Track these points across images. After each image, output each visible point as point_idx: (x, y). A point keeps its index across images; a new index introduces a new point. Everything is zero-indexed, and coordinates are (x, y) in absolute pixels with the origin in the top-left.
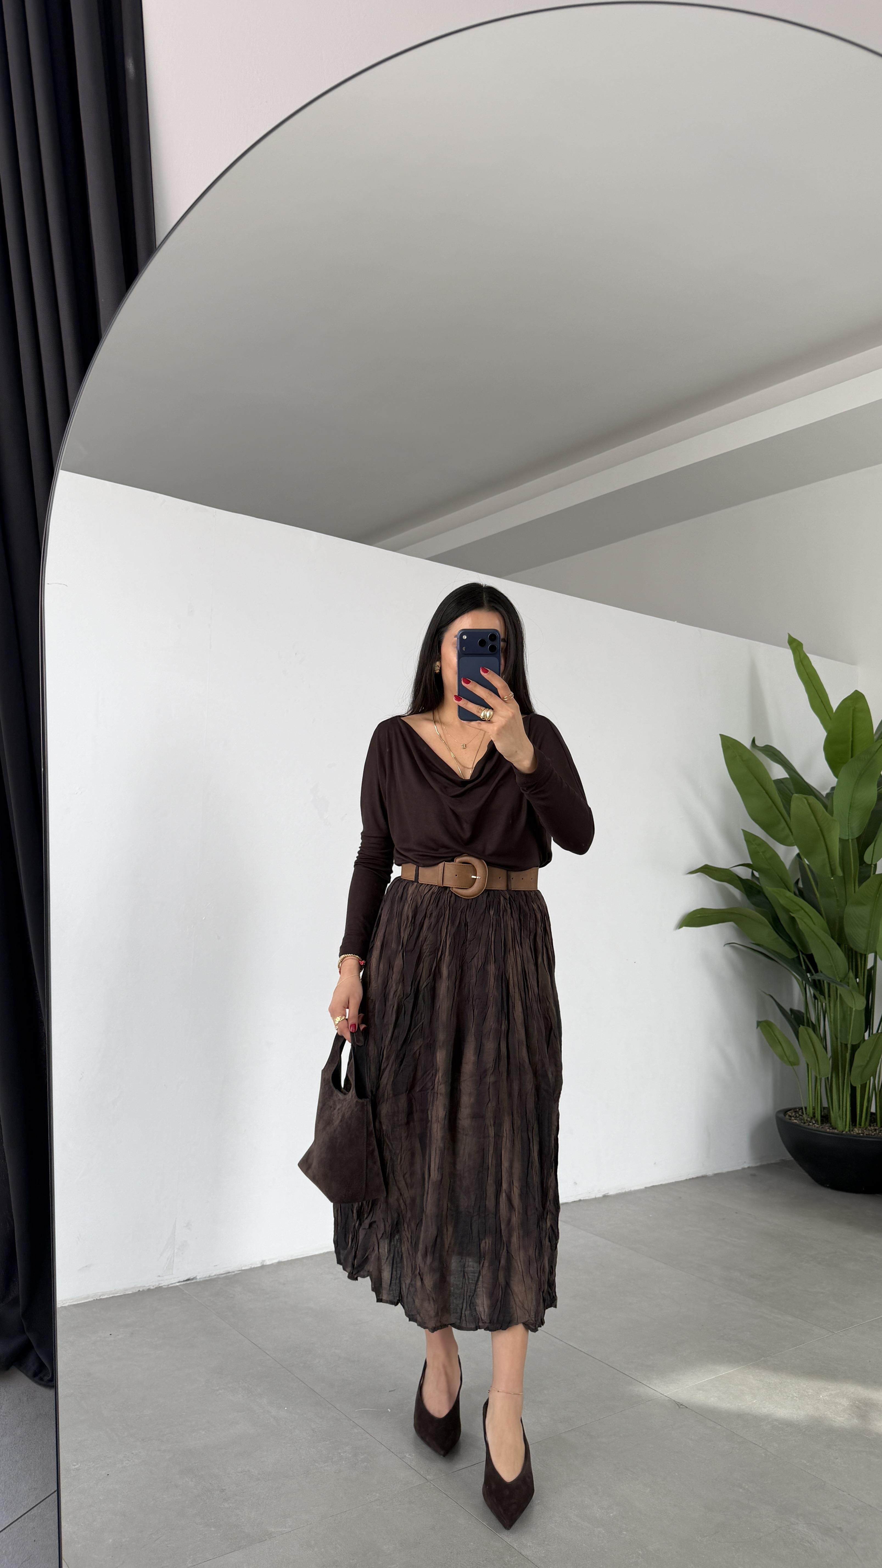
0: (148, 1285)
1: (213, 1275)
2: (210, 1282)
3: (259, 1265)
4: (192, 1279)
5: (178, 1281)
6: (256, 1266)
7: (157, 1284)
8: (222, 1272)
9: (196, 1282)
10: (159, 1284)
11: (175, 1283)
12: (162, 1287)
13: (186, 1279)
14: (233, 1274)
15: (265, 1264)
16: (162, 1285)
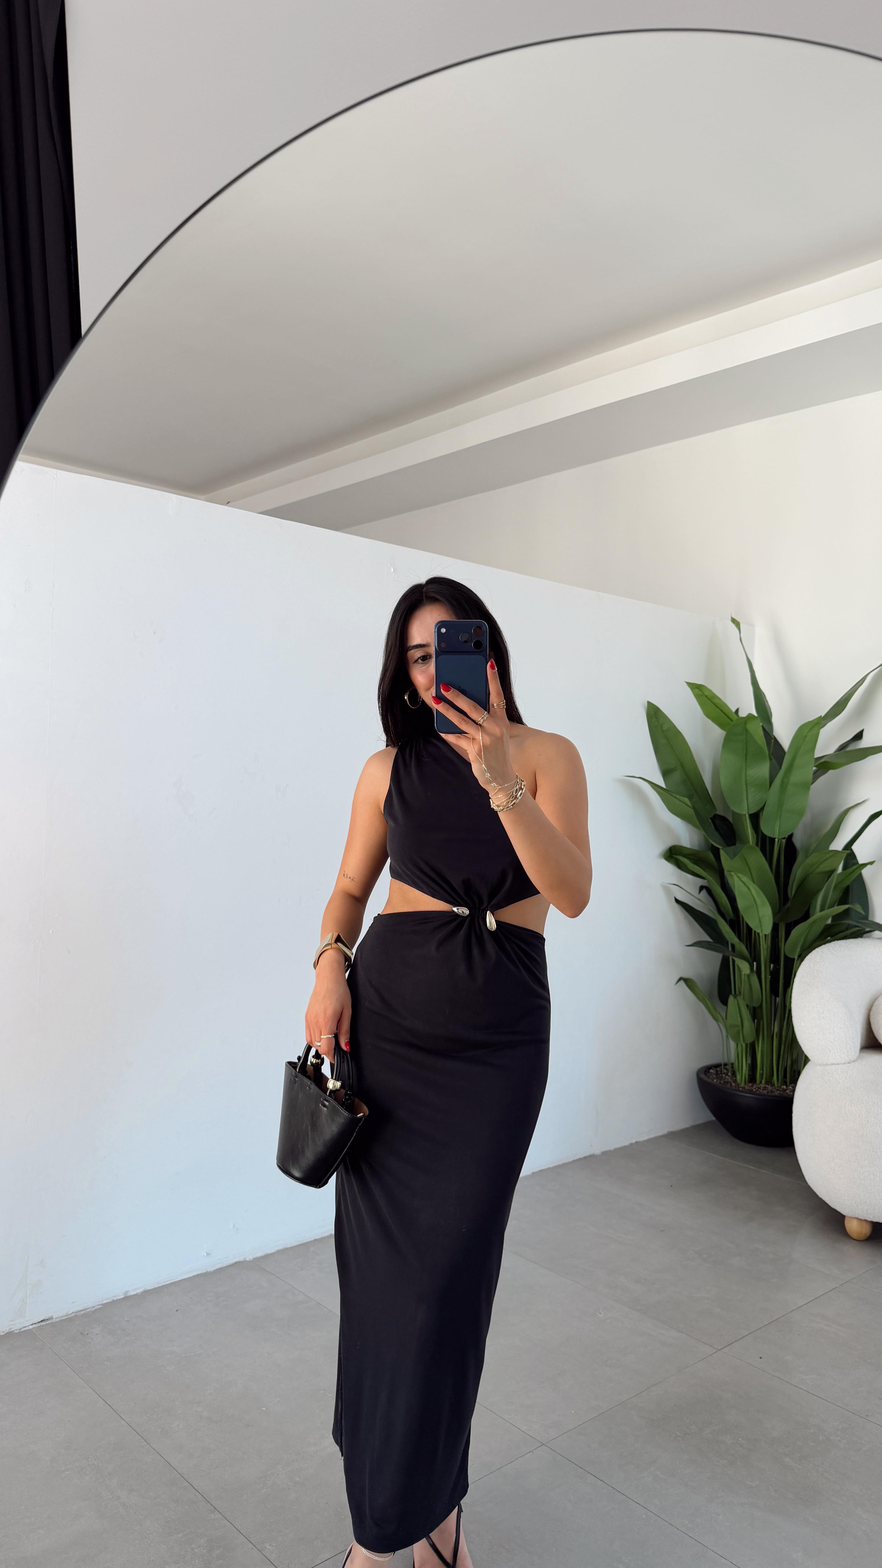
1: (71, 1312)
2: (68, 1321)
3: (123, 1296)
5: (32, 1323)
6: (118, 1298)
7: (8, 1329)
8: (80, 1309)
9: (52, 1323)
10: (11, 1329)
11: (28, 1326)
12: (13, 1331)
13: (40, 1320)
14: (93, 1309)
15: (128, 1295)
16: (14, 1329)
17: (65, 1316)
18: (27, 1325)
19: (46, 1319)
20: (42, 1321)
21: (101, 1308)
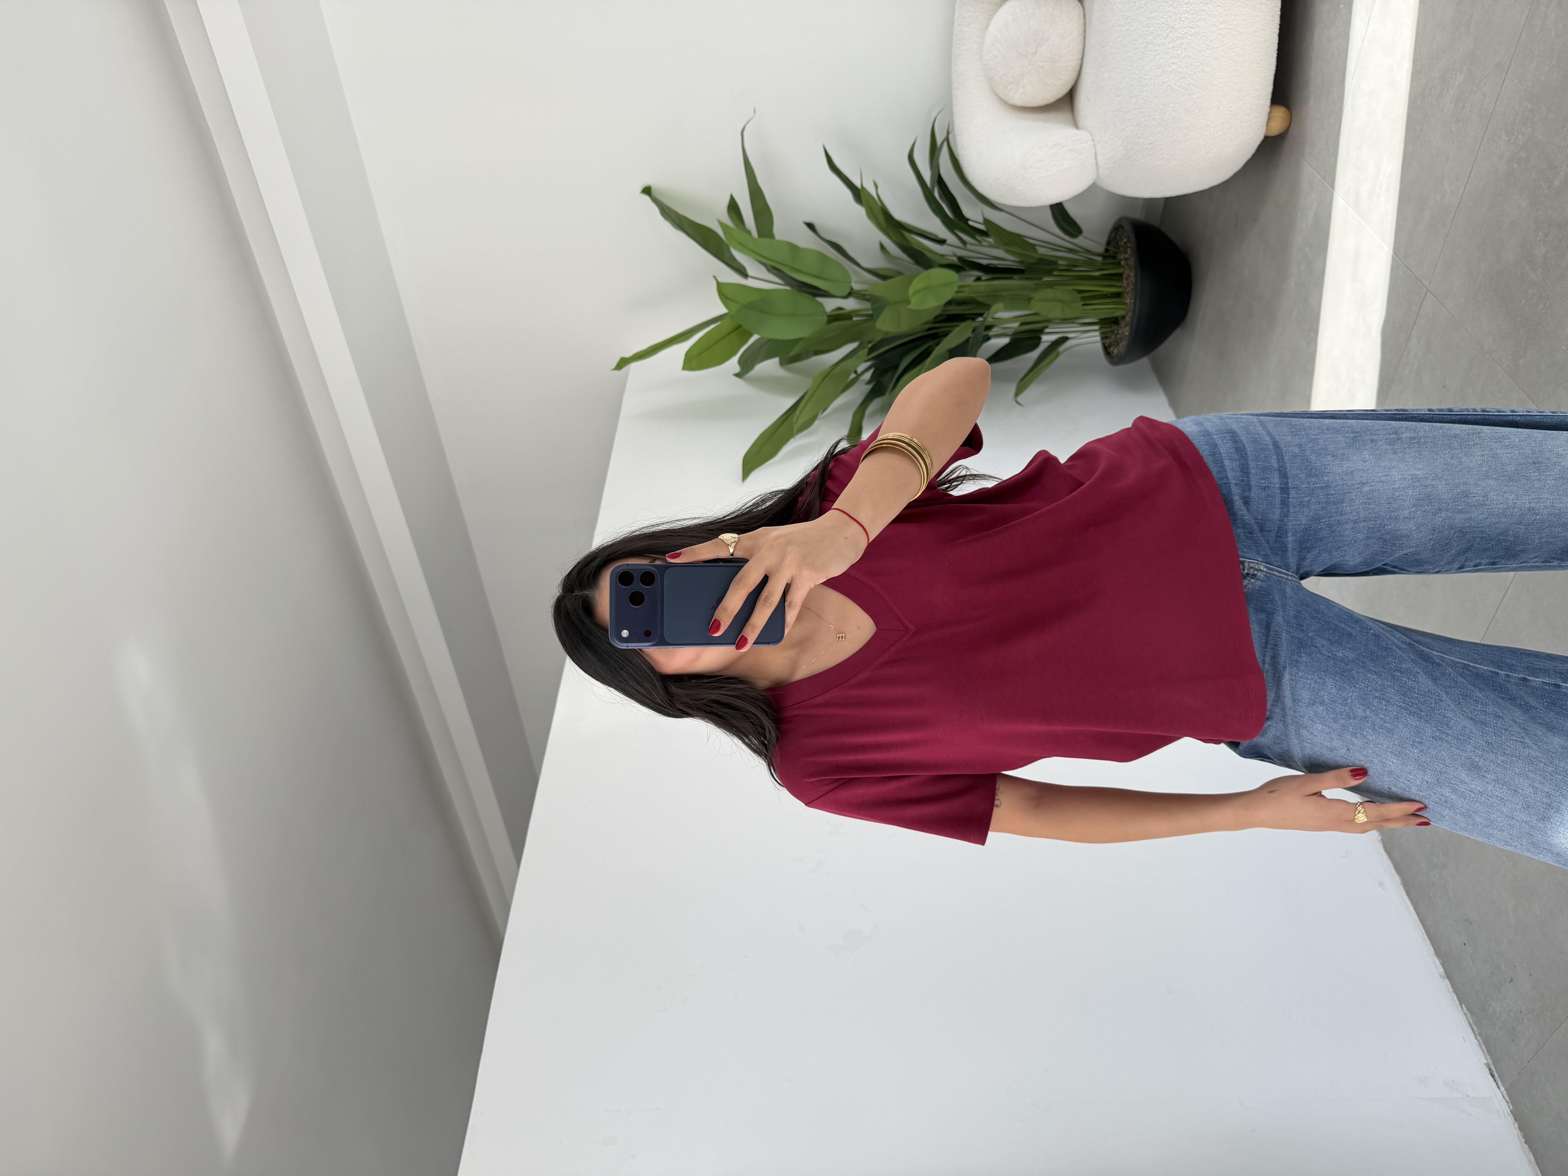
0: (1515, 1130)
1: (1476, 1041)
2: (1488, 1044)
3: (1447, 980)
4: (1490, 1069)
5: (1497, 1089)
6: (1450, 986)
7: (1510, 1118)
8: (1469, 1029)
9: (1494, 1064)
10: (1509, 1115)
11: (1502, 1093)
12: (1511, 1111)
13: (1492, 1079)
14: (1469, 1015)
15: (1444, 975)
16: (1509, 1110)
17: (1482, 1048)
18: (1501, 1095)
19: (1489, 1072)
20: (1493, 1076)
21: (1465, 1005)
